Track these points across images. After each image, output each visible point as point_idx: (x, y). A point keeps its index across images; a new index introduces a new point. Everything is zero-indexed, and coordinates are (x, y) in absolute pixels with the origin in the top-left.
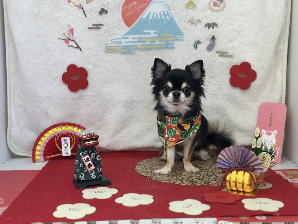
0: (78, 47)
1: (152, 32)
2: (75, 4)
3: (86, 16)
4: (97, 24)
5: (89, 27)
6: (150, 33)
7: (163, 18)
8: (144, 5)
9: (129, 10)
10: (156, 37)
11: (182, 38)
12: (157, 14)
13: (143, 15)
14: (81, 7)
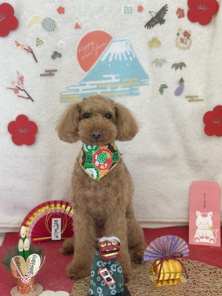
0: (29, 97)
1: (113, 76)
2: (24, 48)
3: (36, 61)
4: (50, 69)
5: (40, 73)
6: (110, 78)
7: (126, 59)
8: (102, 46)
9: (85, 52)
10: (117, 82)
11: (147, 82)
12: (118, 55)
13: (102, 57)
14: (31, 50)
